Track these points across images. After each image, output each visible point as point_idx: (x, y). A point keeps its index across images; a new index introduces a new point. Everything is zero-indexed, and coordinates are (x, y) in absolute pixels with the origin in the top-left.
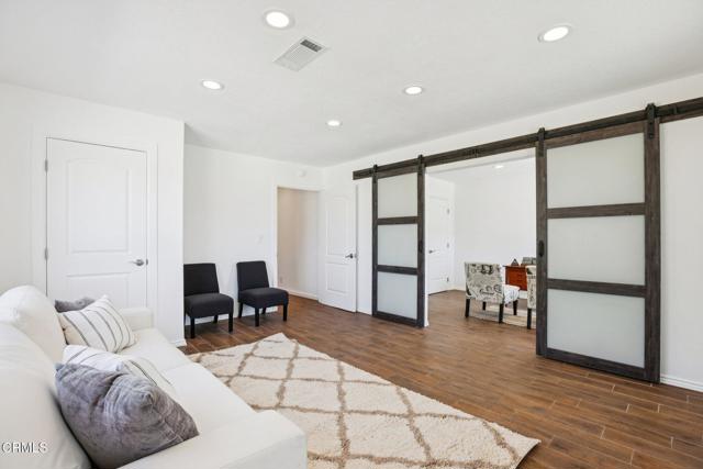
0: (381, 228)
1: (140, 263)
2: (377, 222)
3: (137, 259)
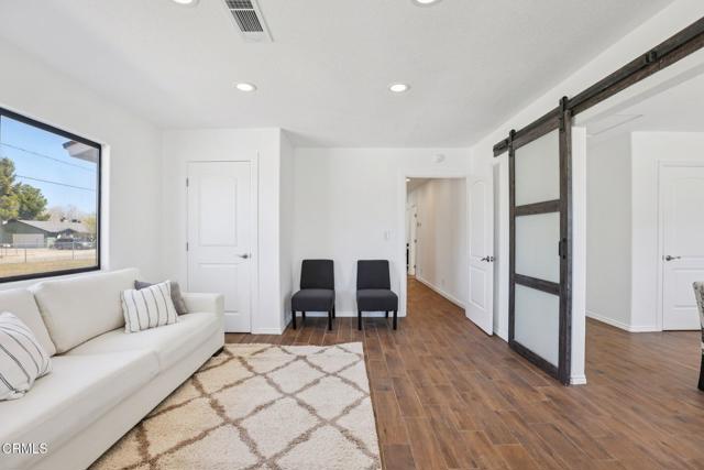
0: (519, 220)
1: (245, 257)
2: (516, 211)
3: (243, 254)
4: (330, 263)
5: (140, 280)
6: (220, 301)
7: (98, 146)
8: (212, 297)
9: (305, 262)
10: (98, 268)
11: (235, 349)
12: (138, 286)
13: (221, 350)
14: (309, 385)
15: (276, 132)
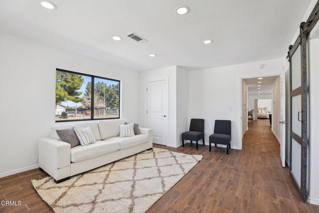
1: (165, 116)
2: (291, 94)
3: (163, 115)
4: (203, 121)
5: (126, 122)
6: (150, 132)
7: (119, 81)
8: (147, 130)
9: (192, 120)
10: (119, 118)
11: (155, 149)
12: (126, 124)
13: (151, 149)
14: (167, 165)
15: (175, 67)
